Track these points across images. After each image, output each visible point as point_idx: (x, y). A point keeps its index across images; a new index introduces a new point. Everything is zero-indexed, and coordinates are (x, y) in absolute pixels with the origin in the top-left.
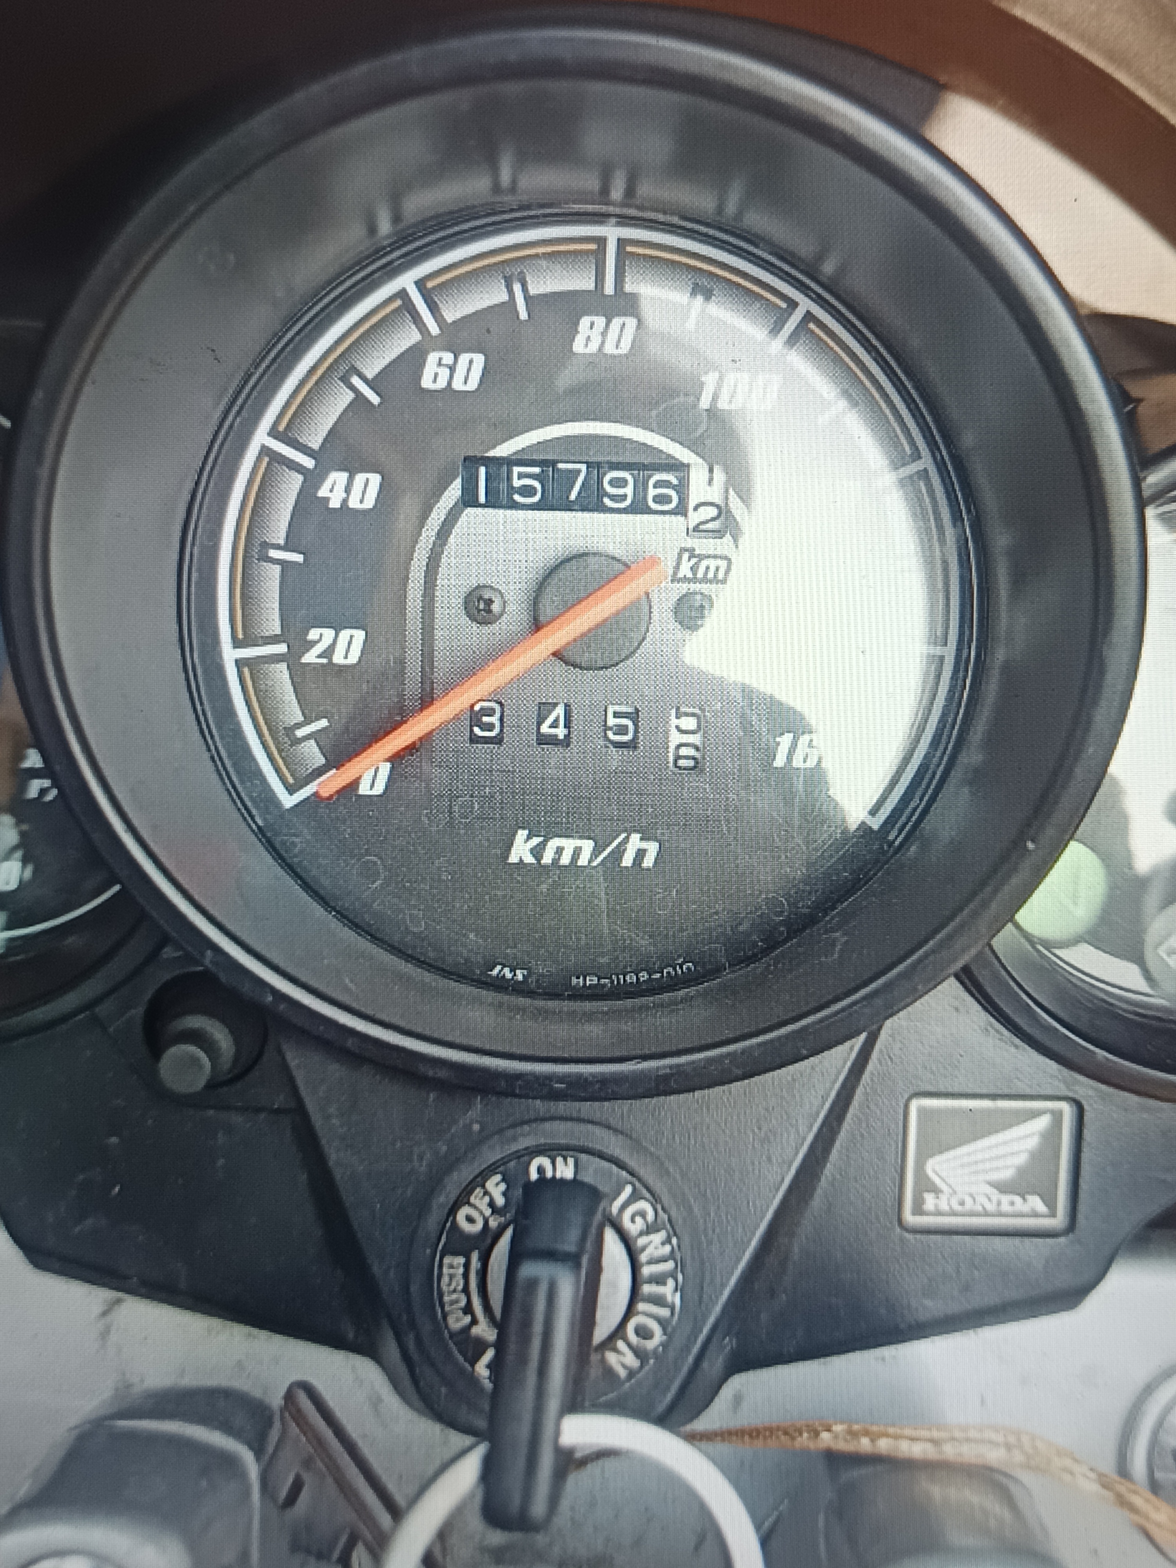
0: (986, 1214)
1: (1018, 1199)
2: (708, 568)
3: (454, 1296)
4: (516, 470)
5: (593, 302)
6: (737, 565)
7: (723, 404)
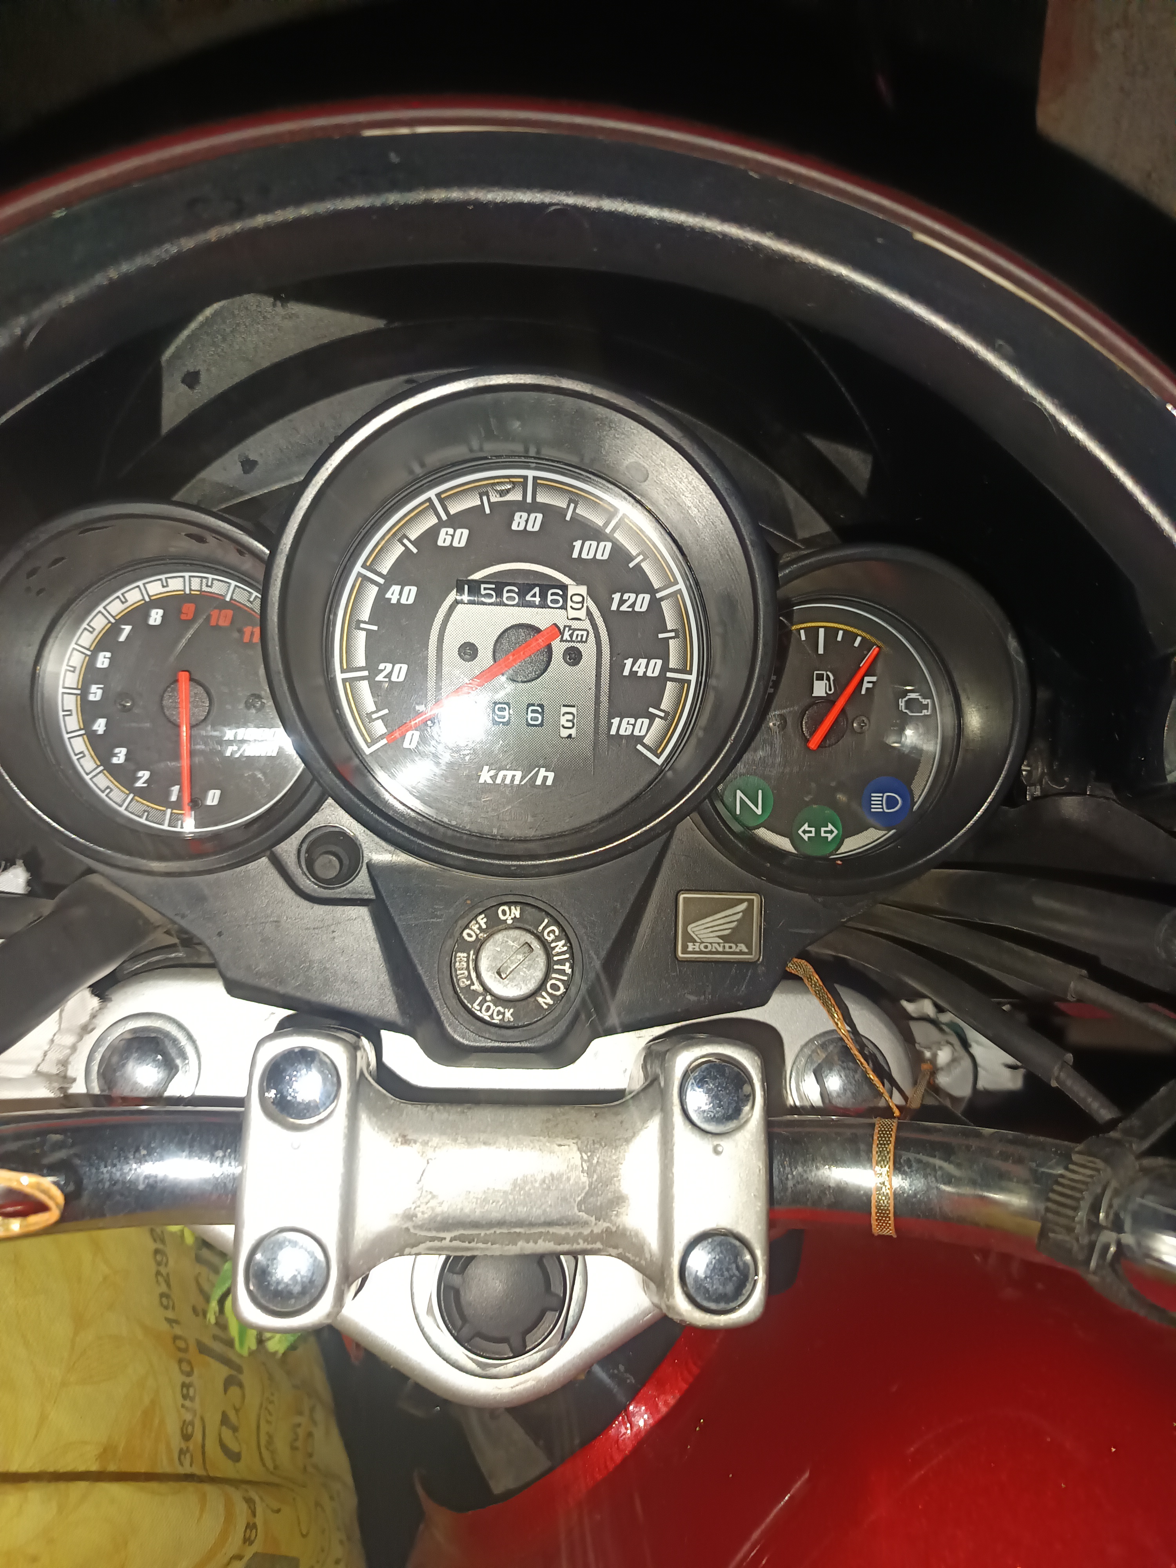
1: (733, 946)
3: (462, 972)
4: (483, 586)
5: (521, 506)
6: (592, 635)
7: (584, 556)
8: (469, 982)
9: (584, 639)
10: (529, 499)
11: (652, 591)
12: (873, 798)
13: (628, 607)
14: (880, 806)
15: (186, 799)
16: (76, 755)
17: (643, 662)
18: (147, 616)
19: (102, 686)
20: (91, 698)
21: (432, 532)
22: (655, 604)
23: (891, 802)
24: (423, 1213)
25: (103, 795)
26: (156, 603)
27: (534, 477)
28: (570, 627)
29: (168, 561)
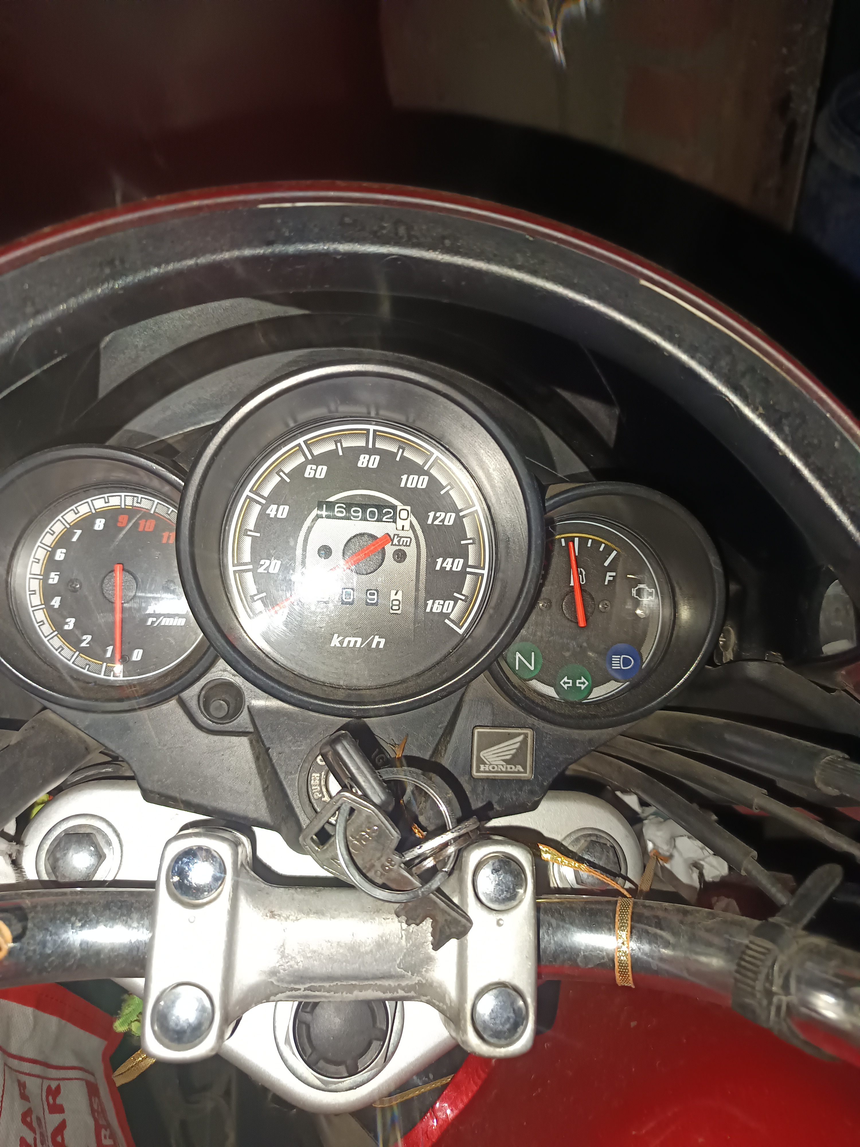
0: (502, 772)
1: (513, 767)
2: (403, 541)
3: (316, 787)
4: (336, 505)
5: (365, 450)
6: (413, 540)
7: (409, 485)
8: (320, 795)
9: (408, 544)
10: (370, 446)
11: (457, 511)
12: (613, 659)
13: (440, 522)
14: (619, 665)
15: (118, 656)
16: (38, 623)
17: (450, 560)
18: (93, 524)
19: (58, 573)
20: (51, 581)
21: (301, 468)
22: (459, 520)
23: (626, 662)
24: (284, 970)
25: (57, 653)
26: (100, 514)
27: (374, 430)
28: (398, 535)
29: (110, 485)
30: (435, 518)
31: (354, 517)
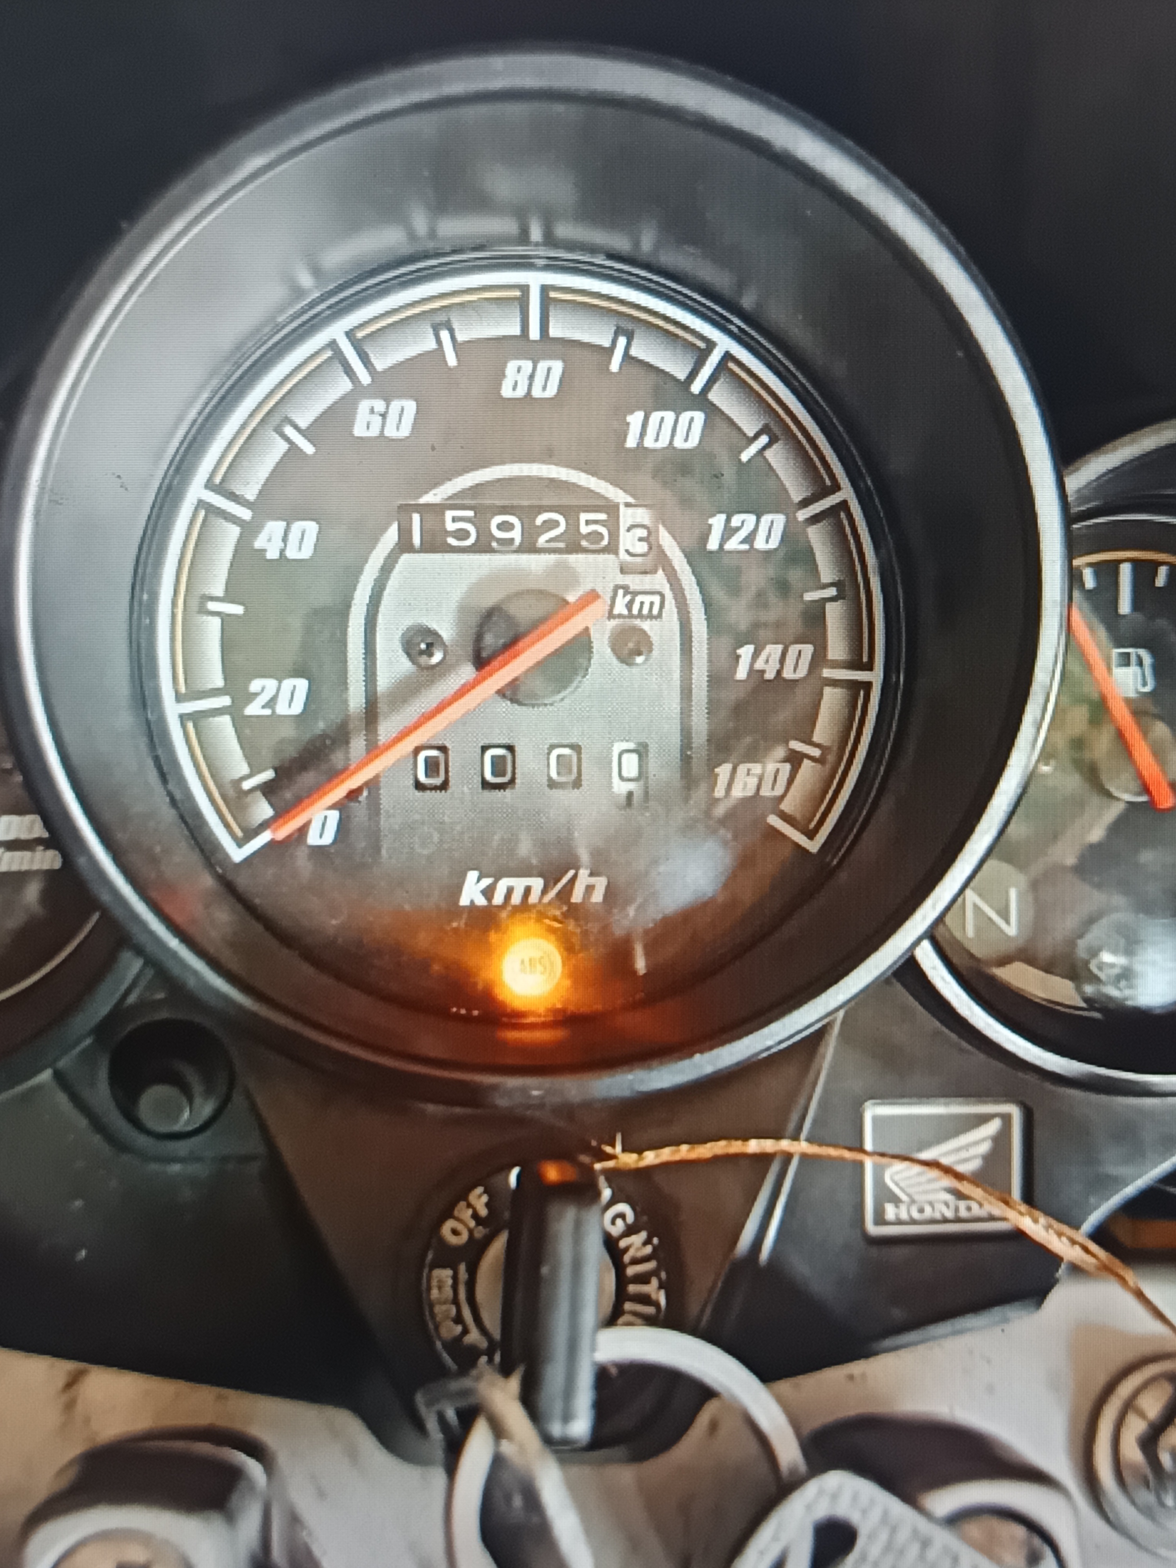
1: (974, 1205)
2: (642, 603)
4: (449, 514)
5: (519, 347)
6: (670, 601)
7: (649, 443)
10: (534, 334)
11: (790, 508)
13: (742, 542)
17: (775, 650)
21: (343, 411)
27: (540, 287)
30: (729, 532)
31: (500, 541)
